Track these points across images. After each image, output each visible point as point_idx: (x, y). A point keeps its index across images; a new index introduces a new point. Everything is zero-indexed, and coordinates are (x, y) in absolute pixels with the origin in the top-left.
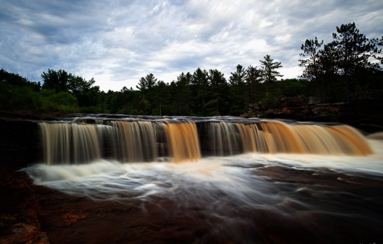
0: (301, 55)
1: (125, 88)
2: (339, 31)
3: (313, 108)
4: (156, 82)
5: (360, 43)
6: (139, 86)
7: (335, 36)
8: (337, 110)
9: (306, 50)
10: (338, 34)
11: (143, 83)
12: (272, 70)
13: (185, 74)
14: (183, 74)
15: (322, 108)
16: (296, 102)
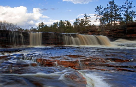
0: (95, 12)
2: (109, 3)
3: (99, 32)
4: (44, 25)
5: (116, 7)
6: (38, 27)
7: (108, 5)
8: (108, 33)
9: (97, 10)
10: (109, 4)
11: (39, 25)
12: (87, 19)
13: (56, 22)
15: (102, 32)
16: (93, 30)
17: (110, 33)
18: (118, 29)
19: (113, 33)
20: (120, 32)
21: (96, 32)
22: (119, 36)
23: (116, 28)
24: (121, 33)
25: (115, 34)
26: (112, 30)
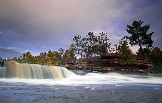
1: (16, 57)
3: (77, 64)
8: (85, 65)
10: (88, 35)
11: (24, 56)
13: (44, 52)
14: (43, 52)
15: (80, 64)
16: (70, 62)
17: (88, 66)
18: (96, 61)
19: (91, 65)
20: (97, 65)
21: (73, 64)
22: (97, 69)
23: (93, 60)
24: (99, 65)
25: (93, 66)
26: (90, 63)
